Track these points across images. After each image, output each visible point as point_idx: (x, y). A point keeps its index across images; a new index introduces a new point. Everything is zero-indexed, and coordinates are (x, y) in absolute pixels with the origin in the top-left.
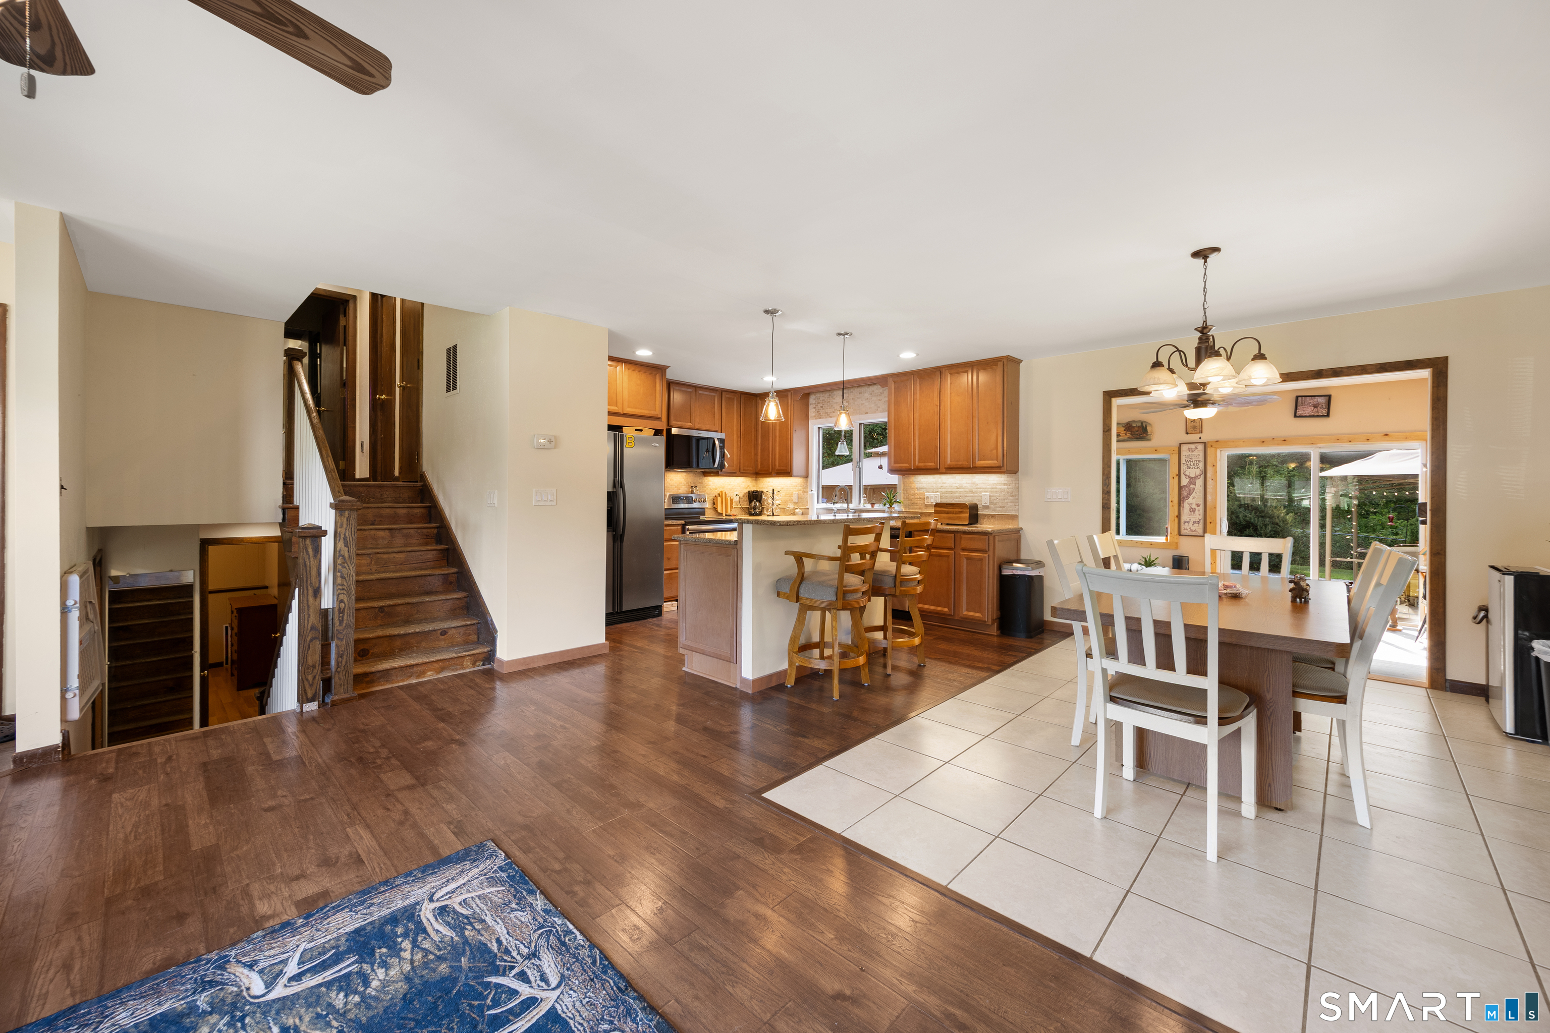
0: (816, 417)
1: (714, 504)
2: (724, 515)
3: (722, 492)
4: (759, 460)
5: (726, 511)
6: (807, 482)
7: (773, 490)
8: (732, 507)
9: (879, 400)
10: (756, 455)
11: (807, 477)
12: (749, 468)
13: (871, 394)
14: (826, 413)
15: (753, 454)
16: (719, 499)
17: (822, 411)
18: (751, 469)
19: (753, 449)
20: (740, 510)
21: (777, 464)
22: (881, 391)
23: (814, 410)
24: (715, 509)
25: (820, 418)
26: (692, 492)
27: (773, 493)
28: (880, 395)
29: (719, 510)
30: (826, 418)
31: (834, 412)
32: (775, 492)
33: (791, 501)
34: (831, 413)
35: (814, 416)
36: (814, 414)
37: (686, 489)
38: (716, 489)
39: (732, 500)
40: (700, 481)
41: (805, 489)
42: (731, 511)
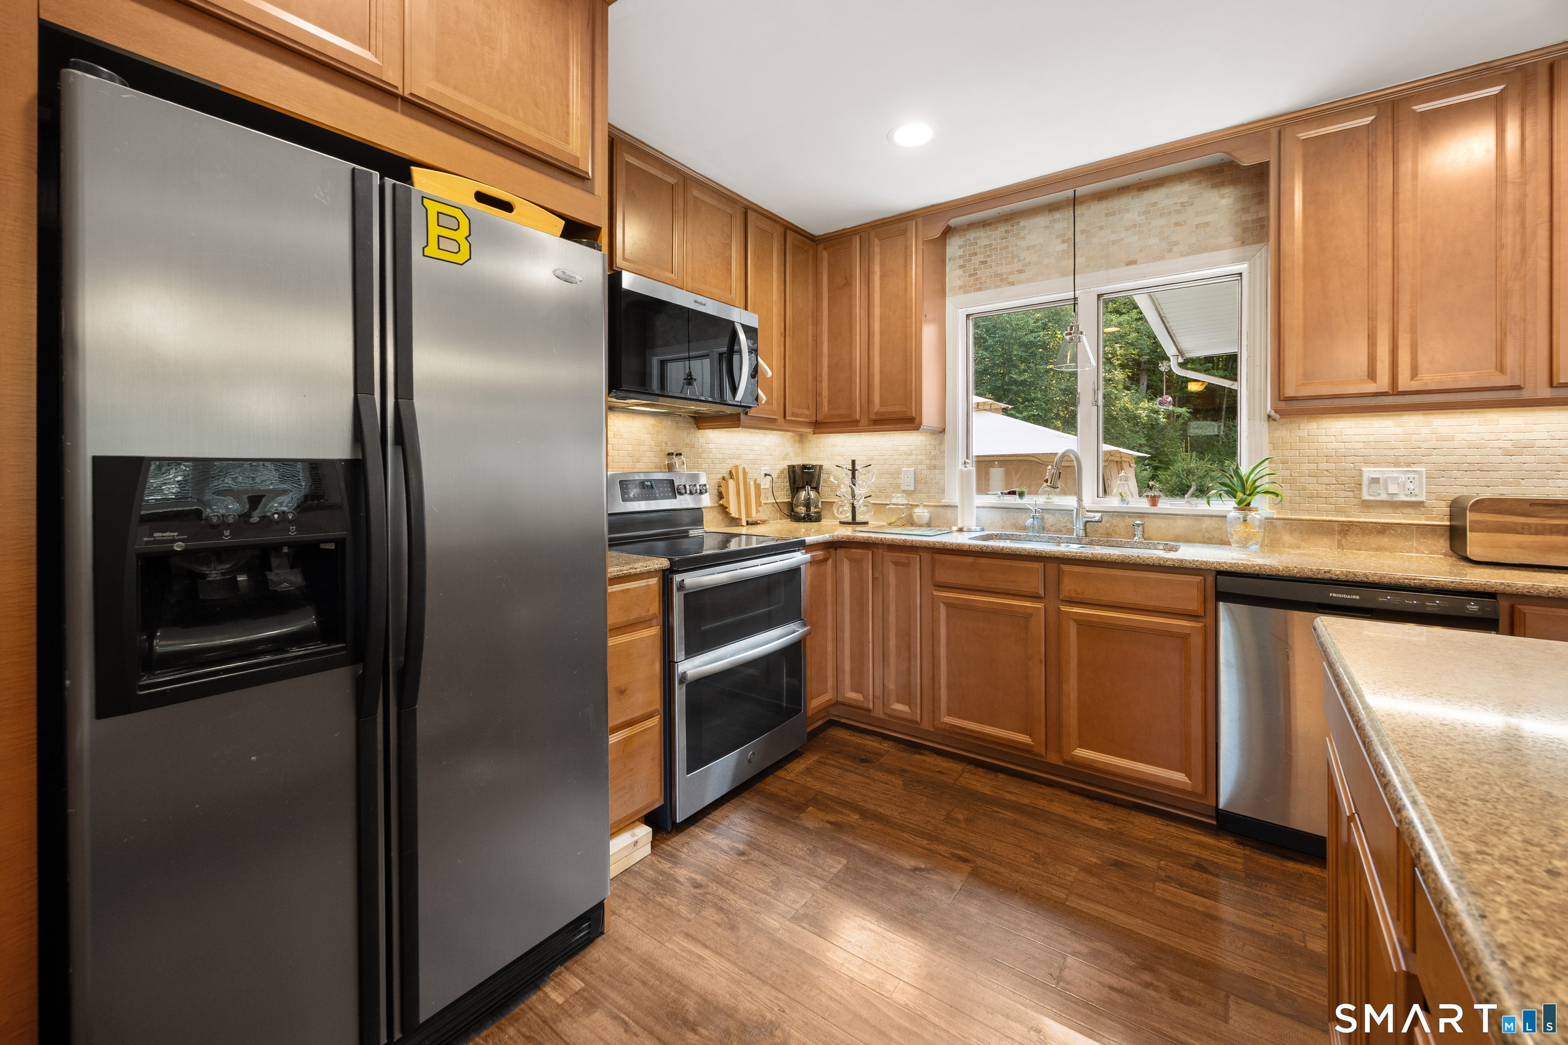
0: (964, 289)
1: (721, 496)
2: (744, 523)
3: (737, 467)
4: (825, 392)
5: (748, 514)
6: (941, 443)
7: (853, 462)
8: (759, 504)
9: (1177, 224)
10: (817, 379)
11: (943, 431)
12: (802, 411)
13: (1147, 212)
14: (996, 275)
15: (810, 378)
16: (731, 483)
17: (983, 273)
18: (807, 412)
19: (810, 364)
20: (771, 508)
21: (876, 399)
22: (1184, 199)
23: (960, 272)
24: (724, 509)
25: (980, 289)
26: (670, 468)
27: (854, 470)
28: (1178, 212)
29: (734, 513)
30: (997, 287)
31: (1020, 272)
32: (857, 467)
33: (897, 488)
34: (1013, 273)
35: (961, 287)
36: (959, 283)
37: (656, 460)
38: (724, 461)
39: (758, 486)
40: (687, 440)
41: (936, 462)
42: (757, 511)
